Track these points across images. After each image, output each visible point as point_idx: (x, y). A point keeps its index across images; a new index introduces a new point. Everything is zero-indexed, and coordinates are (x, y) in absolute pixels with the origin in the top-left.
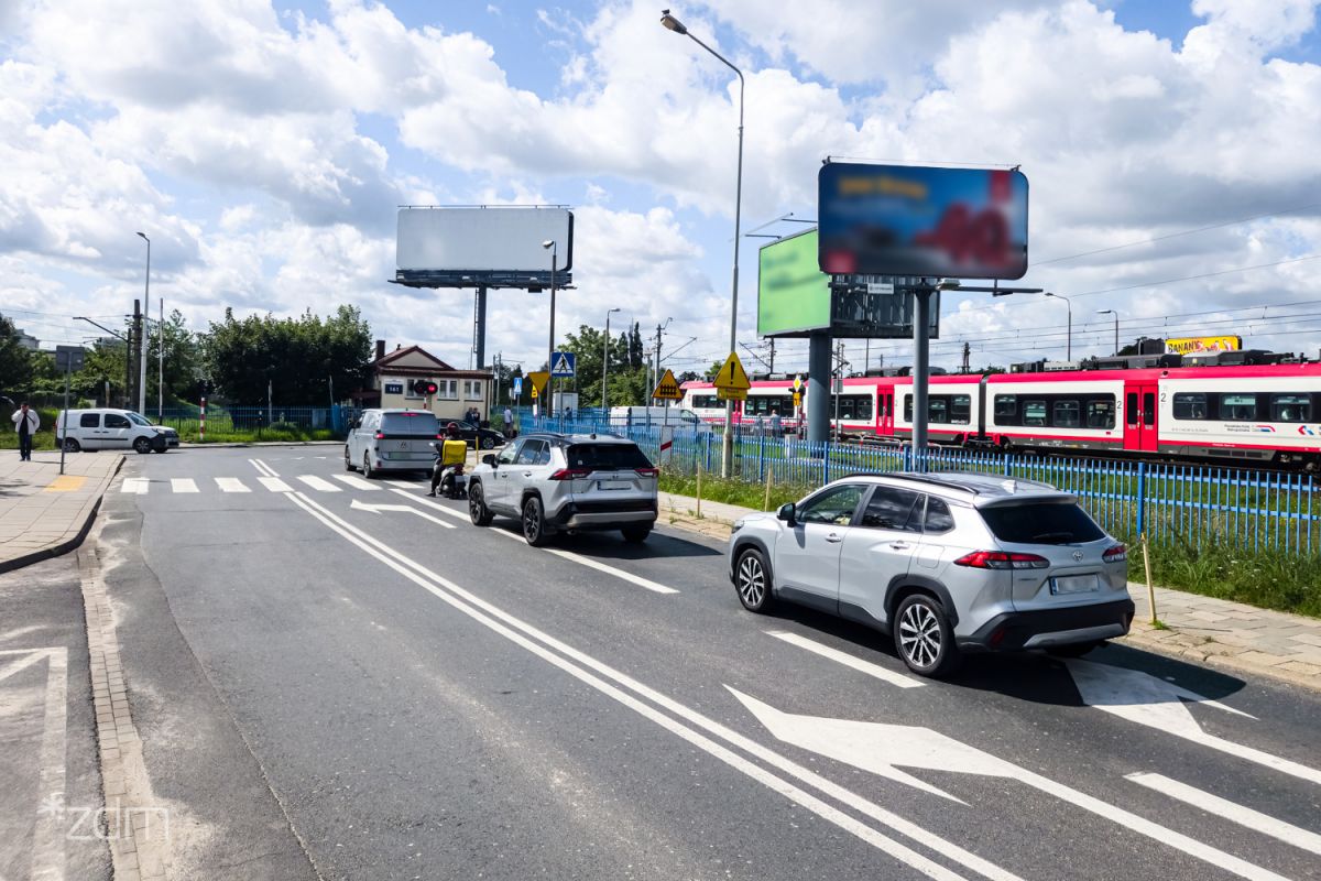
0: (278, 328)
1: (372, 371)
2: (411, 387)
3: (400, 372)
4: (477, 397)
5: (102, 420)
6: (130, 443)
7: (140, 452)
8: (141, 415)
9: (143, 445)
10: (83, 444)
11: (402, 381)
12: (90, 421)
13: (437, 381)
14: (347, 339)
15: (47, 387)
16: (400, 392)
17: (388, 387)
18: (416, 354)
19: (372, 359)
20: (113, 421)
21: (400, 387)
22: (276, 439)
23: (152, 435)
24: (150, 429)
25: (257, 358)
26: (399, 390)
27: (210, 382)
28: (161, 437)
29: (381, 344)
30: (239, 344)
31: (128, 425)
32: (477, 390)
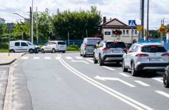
0: (71, 14)
1: (101, 27)
2: (114, 32)
3: (110, 27)
4: (136, 35)
5: (20, 44)
6: (28, 50)
7: (30, 53)
8: (32, 43)
9: (31, 51)
10: (16, 51)
11: (110, 30)
12: (17, 44)
13: (122, 30)
14: (93, 17)
15: (7, 36)
16: (110, 34)
17: (106, 33)
18: (115, 21)
19: (102, 23)
20: (23, 44)
21: (110, 32)
22: (70, 50)
23: (34, 48)
24: (33, 47)
25: (65, 24)
26: (109, 33)
27: (51, 33)
28: (36, 49)
29: (105, 18)
30: (60, 20)
31: (27, 45)
32: (136, 33)
